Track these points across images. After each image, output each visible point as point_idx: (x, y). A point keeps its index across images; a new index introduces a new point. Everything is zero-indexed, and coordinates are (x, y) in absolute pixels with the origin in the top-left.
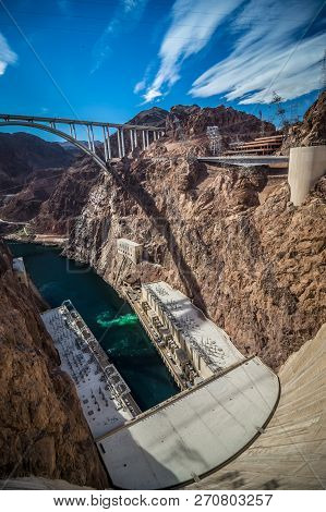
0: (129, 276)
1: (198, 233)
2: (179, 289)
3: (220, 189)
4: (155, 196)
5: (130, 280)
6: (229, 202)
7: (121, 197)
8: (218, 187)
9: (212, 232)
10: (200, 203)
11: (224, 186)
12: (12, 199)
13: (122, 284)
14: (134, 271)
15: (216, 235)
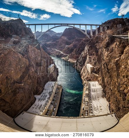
0: (88, 78)
1: (107, 64)
2: (101, 85)
3: (115, 47)
4: (99, 49)
5: (88, 79)
6: (117, 52)
7: (90, 49)
8: (114, 47)
9: (111, 64)
10: (109, 53)
11: (116, 46)
12: (67, 47)
13: (85, 80)
14: (89, 76)
15: (112, 66)
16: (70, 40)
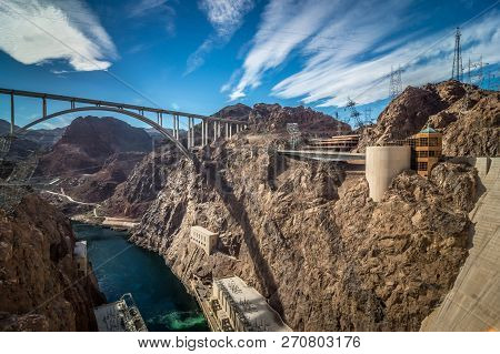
0: (201, 269)
1: (276, 225)
2: (254, 286)
3: (300, 181)
4: (234, 184)
5: (201, 273)
6: (308, 194)
7: (200, 184)
8: (297, 179)
9: (292, 224)
10: (280, 194)
11: (303, 178)
12: (88, 178)
13: (191, 277)
14: (206, 264)
15: (296, 228)
16: (94, 156)
